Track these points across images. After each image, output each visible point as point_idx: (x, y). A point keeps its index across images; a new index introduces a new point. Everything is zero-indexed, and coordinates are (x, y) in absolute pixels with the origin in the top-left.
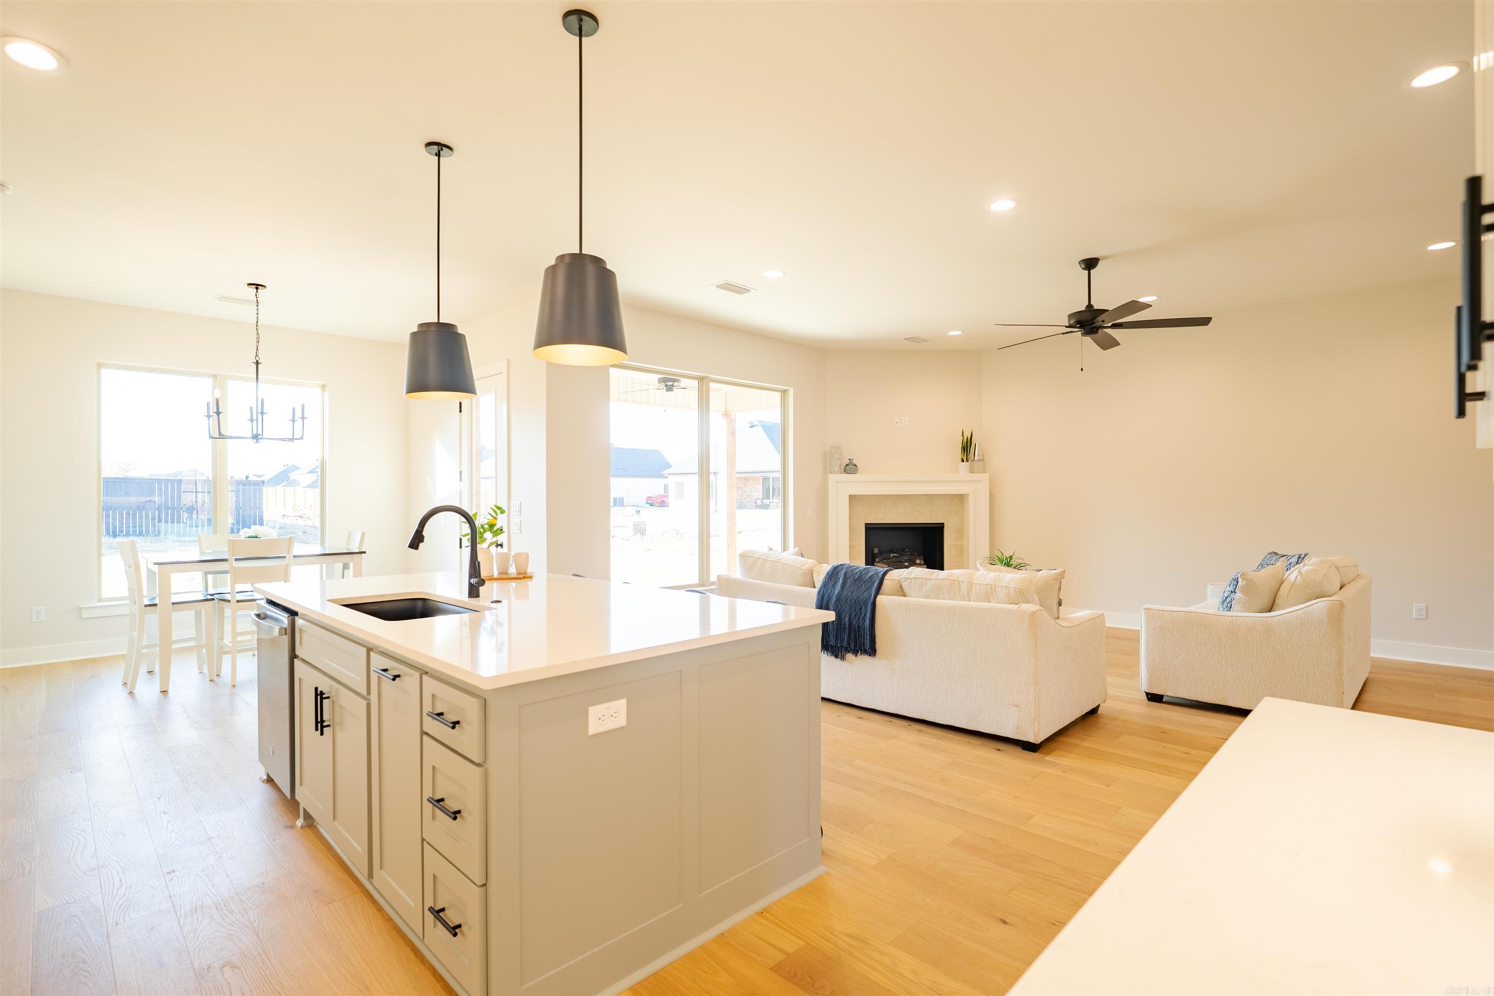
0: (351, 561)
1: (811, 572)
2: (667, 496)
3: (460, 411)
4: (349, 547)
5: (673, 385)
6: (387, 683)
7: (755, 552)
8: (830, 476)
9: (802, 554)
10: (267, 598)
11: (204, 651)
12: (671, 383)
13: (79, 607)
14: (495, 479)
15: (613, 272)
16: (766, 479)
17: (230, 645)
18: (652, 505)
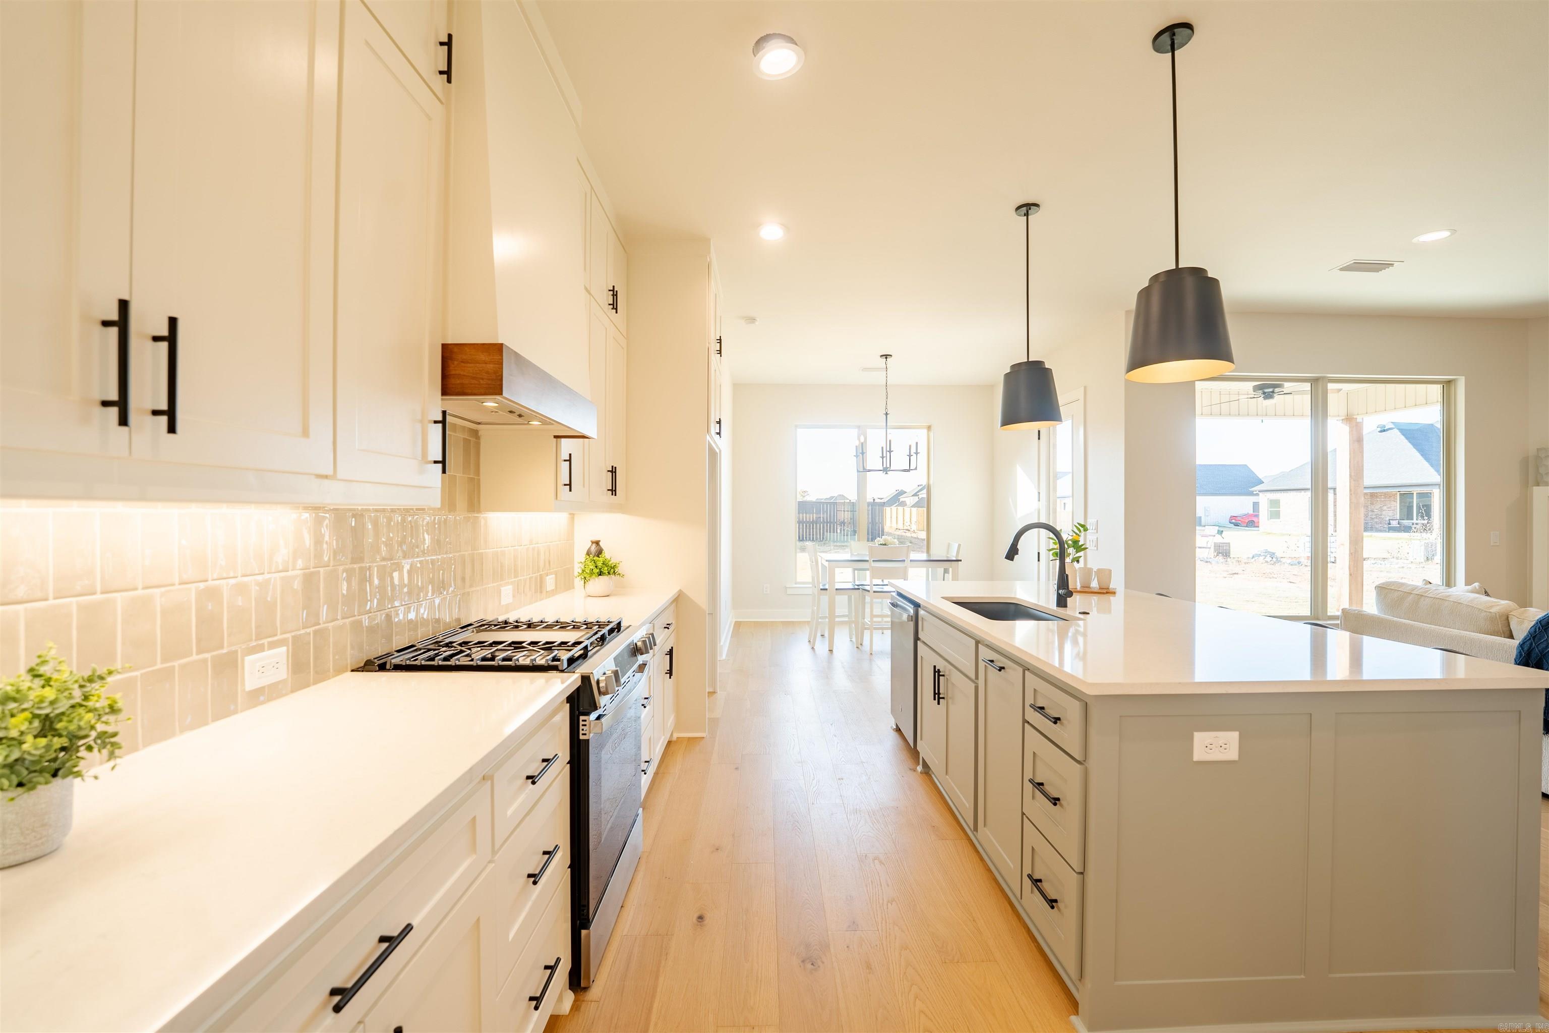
0: (951, 567)
1: (1505, 617)
2: (1257, 516)
3: (1039, 439)
4: (949, 556)
5: (1273, 392)
6: (993, 673)
7: (1403, 584)
8: (1536, 490)
9: (1486, 592)
10: (897, 591)
11: (853, 626)
12: (1271, 390)
13: (785, 586)
14: (1071, 498)
15: (1217, 280)
16: (1405, 495)
17: (869, 623)
18: (1236, 525)
